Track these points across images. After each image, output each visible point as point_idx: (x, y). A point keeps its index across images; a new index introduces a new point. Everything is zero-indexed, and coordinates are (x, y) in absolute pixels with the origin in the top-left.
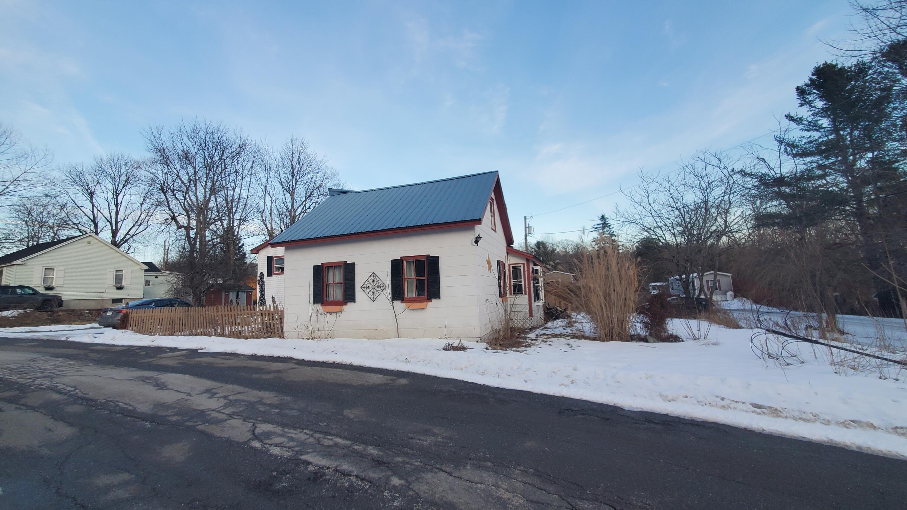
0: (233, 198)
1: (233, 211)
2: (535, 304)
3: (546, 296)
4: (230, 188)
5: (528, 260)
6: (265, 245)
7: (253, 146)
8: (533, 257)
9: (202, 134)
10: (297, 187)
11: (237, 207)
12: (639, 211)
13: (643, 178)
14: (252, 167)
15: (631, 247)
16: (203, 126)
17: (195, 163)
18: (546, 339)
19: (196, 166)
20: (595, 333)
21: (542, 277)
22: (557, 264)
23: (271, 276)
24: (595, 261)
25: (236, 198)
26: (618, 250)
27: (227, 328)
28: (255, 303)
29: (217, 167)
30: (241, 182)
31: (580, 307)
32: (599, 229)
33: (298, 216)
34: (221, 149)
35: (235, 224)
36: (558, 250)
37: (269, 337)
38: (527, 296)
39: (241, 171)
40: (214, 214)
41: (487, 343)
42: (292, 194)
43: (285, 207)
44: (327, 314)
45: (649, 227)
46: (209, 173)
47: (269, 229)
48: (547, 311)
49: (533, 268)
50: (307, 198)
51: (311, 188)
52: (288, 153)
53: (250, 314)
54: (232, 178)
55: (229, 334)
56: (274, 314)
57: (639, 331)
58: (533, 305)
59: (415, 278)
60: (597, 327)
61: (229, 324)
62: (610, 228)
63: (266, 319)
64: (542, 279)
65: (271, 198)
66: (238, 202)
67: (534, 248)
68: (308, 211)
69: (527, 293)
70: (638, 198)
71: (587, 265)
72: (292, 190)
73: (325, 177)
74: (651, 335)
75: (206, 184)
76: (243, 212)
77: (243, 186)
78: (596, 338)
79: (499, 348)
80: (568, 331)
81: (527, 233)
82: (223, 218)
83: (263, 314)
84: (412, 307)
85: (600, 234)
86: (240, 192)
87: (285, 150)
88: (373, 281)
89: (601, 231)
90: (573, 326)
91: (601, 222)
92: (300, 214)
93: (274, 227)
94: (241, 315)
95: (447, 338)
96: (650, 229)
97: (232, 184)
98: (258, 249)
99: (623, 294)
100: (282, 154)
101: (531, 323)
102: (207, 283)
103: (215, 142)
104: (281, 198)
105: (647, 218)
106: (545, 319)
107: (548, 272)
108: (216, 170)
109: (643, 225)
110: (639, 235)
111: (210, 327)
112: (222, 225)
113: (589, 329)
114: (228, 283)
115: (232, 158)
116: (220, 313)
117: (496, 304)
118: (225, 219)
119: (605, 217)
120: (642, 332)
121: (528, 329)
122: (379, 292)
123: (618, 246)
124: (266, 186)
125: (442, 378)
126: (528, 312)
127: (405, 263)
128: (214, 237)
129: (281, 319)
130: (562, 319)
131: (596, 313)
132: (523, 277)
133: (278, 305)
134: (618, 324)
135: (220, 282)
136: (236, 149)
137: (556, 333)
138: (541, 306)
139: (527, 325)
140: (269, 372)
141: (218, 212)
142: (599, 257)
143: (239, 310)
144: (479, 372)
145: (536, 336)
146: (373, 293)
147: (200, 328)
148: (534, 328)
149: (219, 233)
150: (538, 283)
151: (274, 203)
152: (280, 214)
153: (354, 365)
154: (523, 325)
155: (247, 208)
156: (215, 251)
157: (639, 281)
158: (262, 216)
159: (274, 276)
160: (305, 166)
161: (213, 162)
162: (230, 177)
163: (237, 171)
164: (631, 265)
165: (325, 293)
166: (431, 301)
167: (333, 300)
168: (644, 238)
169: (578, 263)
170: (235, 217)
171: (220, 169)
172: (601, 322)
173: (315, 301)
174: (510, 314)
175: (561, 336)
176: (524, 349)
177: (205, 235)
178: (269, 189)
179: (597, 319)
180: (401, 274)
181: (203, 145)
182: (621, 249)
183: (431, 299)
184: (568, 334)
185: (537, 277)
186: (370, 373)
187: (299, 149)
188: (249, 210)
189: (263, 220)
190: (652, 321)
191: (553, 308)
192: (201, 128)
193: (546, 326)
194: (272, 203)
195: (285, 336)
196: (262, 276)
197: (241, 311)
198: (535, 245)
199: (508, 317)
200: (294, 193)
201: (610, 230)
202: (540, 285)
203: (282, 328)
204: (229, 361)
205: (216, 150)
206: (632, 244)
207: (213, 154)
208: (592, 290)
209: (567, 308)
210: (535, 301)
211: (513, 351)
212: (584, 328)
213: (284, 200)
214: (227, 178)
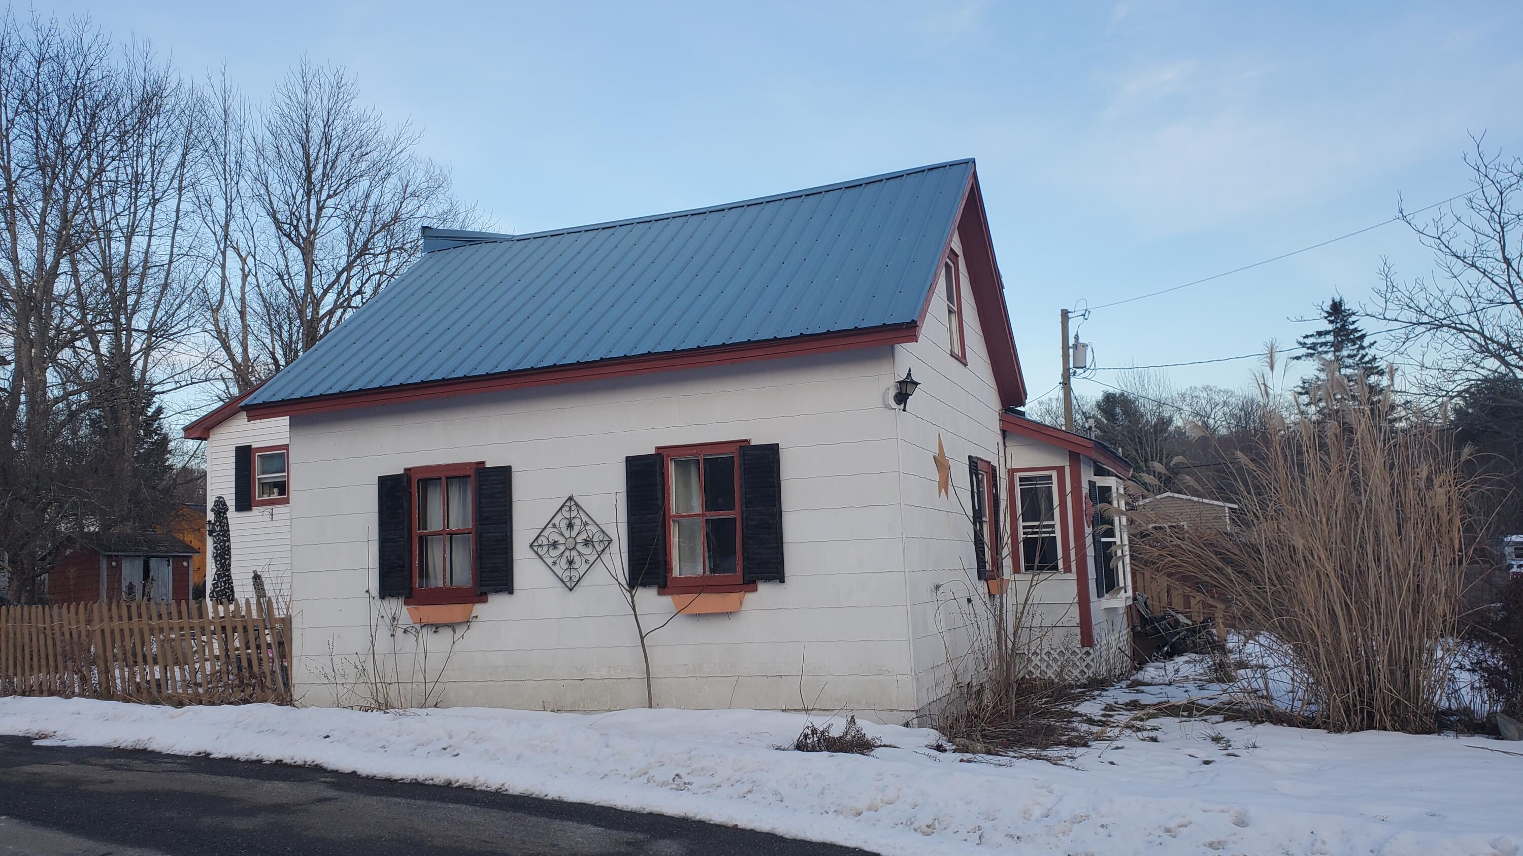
0: (126, 262)
1: (126, 306)
2: (1100, 605)
3: (1139, 578)
4: (118, 234)
5: (1075, 458)
6: (227, 412)
7: (184, 96)
8: (1091, 445)
9: (26, 63)
10: (320, 225)
11: (140, 294)
12: (1467, 287)
13: (1482, 169)
14: (182, 164)
15: (1436, 410)
16: (31, 37)
17: (9, 154)
18: (1142, 720)
19: (13, 165)
20: (1309, 703)
21: (1122, 513)
22: (1176, 471)
23: (249, 508)
24: (1310, 458)
25: (135, 263)
26: (1392, 421)
27: (117, 673)
28: (200, 593)
29: (76, 167)
30: (148, 214)
31: (1259, 616)
32: (1320, 349)
33: (326, 320)
34: (85, 106)
35: (136, 347)
36: (1178, 422)
37: (246, 701)
38: (1073, 576)
39: (148, 178)
40: (69, 314)
41: (941, 729)
42: (307, 248)
43: (285, 291)
44: (425, 630)
45: (1504, 340)
46: (51, 187)
47: (239, 359)
48: (1143, 627)
49: (1092, 484)
50: (354, 261)
51: (365, 226)
52: (294, 116)
53: (187, 628)
54: (122, 201)
55: (124, 689)
56: (261, 628)
57: (1467, 699)
58: (1093, 607)
59: (702, 515)
60: (1318, 683)
61: (125, 659)
62: (1362, 348)
63: (237, 644)
64: (1124, 520)
65: (244, 261)
66: (143, 276)
67: (1094, 417)
68: (357, 301)
69: (1073, 565)
70: (1463, 243)
71: (1282, 472)
72: (304, 234)
73: (409, 190)
74: (1509, 712)
75: (43, 222)
76: (157, 307)
77: (156, 225)
78: (1313, 719)
79: (979, 746)
80: (1215, 693)
81: (1071, 366)
82: (98, 328)
83: (229, 630)
84: (694, 609)
85: (1326, 366)
86: (149, 245)
87: (284, 106)
88: (570, 526)
89: (1330, 356)
90: (1231, 679)
91: (1330, 327)
92: (331, 313)
93: (252, 352)
94: (161, 630)
95: (807, 711)
96: (1508, 347)
97: (124, 221)
98: (207, 423)
99: (1411, 573)
100: (277, 121)
101: (1088, 666)
102: (55, 532)
103: (66, 88)
104: (272, 262)
105: (1497, 310)
106: (1134, 652)
107: (1144, 498)
108: (73, 177)
109: (1482, 335)
110: (1468, 367)
111: (66, 668)
112: (96, 350)
113: (1290, 688)
114: (116, 530)
115: (121, 140)
116: (97, 627)
117: (969, 601)
118: (104, 332)
119: (1346, 306)
120: (1479, 699)
121: (1079, 687)
122: (587, 561)
123: (1393, 407)
124: (227, 225)
125: (794, 841)
126: (1078, 631)
127: (672, 468)
128: (71, 388)
129: (281, 644)
130: (1193, 656)
131: (1313, 637)
132: (1057, 512)
133: (274, 600)
134: (1392, 673)
135: (92, 529)
136: (134, 109)
137: (1173, 701)
138: (1121, 611)
139: (1074, 674)
140: (253, 810)
141: (82, 307)
142: (1323, 446)
143: (155, 616)
144: (916, 825)
145: (1105, 709)
146: (571, 562)
147: (36, 671)
148: (1098, 684)
149: (84, 374)
150: (1110, 533)
151: (251, 279)
152: (272, 312)
153: (511, 792)
154: (1059, 674)
155: (169, 297)
156: (75, 433)
157: (1469, 529)
158: (216, 321)
159: (256, 511)
160: (345, 157)
161: (63, 151)
162: (117, 198)
163: (137, 179)
164: (1439, 471)
165: (417, 563)
166: (756, 590)
167: (440, 584)
168: (1486, 380)
169: (1252, 466)
170: (134, 324)
171: (84, 173)
172: (1331, 666)
173: (387, 590)
174: (1015, 634)
175: (1190, 710)
176: (1066, 753)
177: (45, 382)
178: (235, 235)
179: (1317, 653)
180: (659, 502)
181: (32, 96)
182: (1400, 419)
183: (754, 582)
184: (1214, 703)
185: (1106, 514)
186: (562, 819)
187: (325, 102)
188: (177, 301)
189: (219, 332)
190: (1513, 665)
191: (1164, 618)
192: (23, 44)
193: (1140, 676)
194: (245, 277)
195: (295, 697)
196: (221, 508)
197: (160, 617)
198: (1098, 405)
199: (1010, 645)
200: (312, 244)
201: (1362, 352)
202: (1117, 539)
203: (286, 672)
204: (130, 776)
205: (71, 111)
206: (1440, 400)
207: (63, 124)
208: (1300, 557)
209: (1209, 619)
210: (1100, 595)
211: (1029, 757)
212: (1271, 685)
213: (282, 268)
214: (108, 202)
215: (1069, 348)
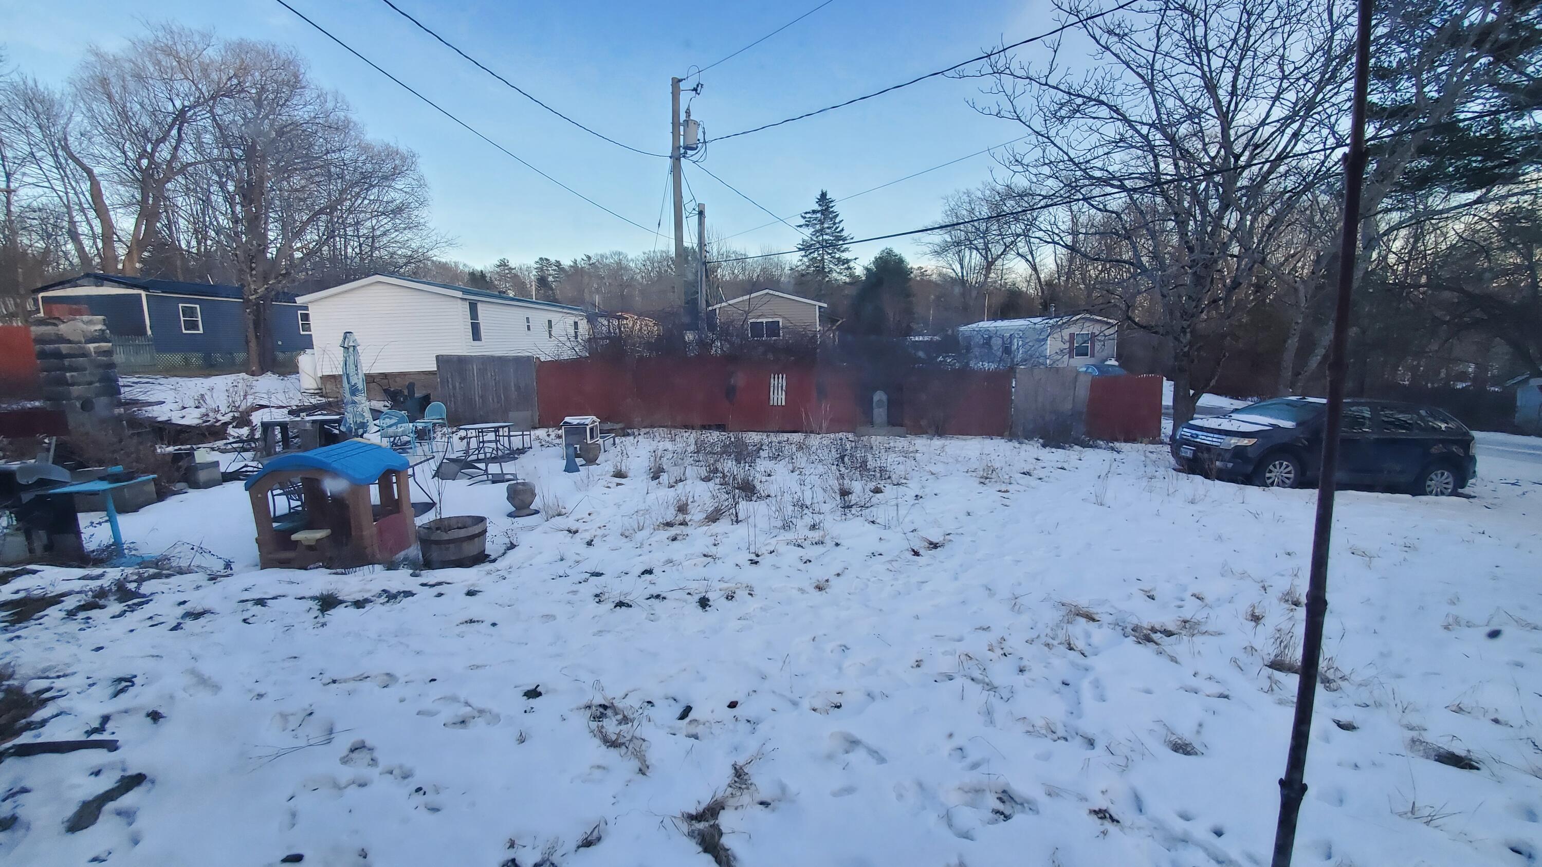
32: (813, 222)
62: (836, 223)
81: (681, 146)
85: (815, 233)
89: (818, 227)
119: (829, 196)
201: (835, 226)
215: (680, 124)
